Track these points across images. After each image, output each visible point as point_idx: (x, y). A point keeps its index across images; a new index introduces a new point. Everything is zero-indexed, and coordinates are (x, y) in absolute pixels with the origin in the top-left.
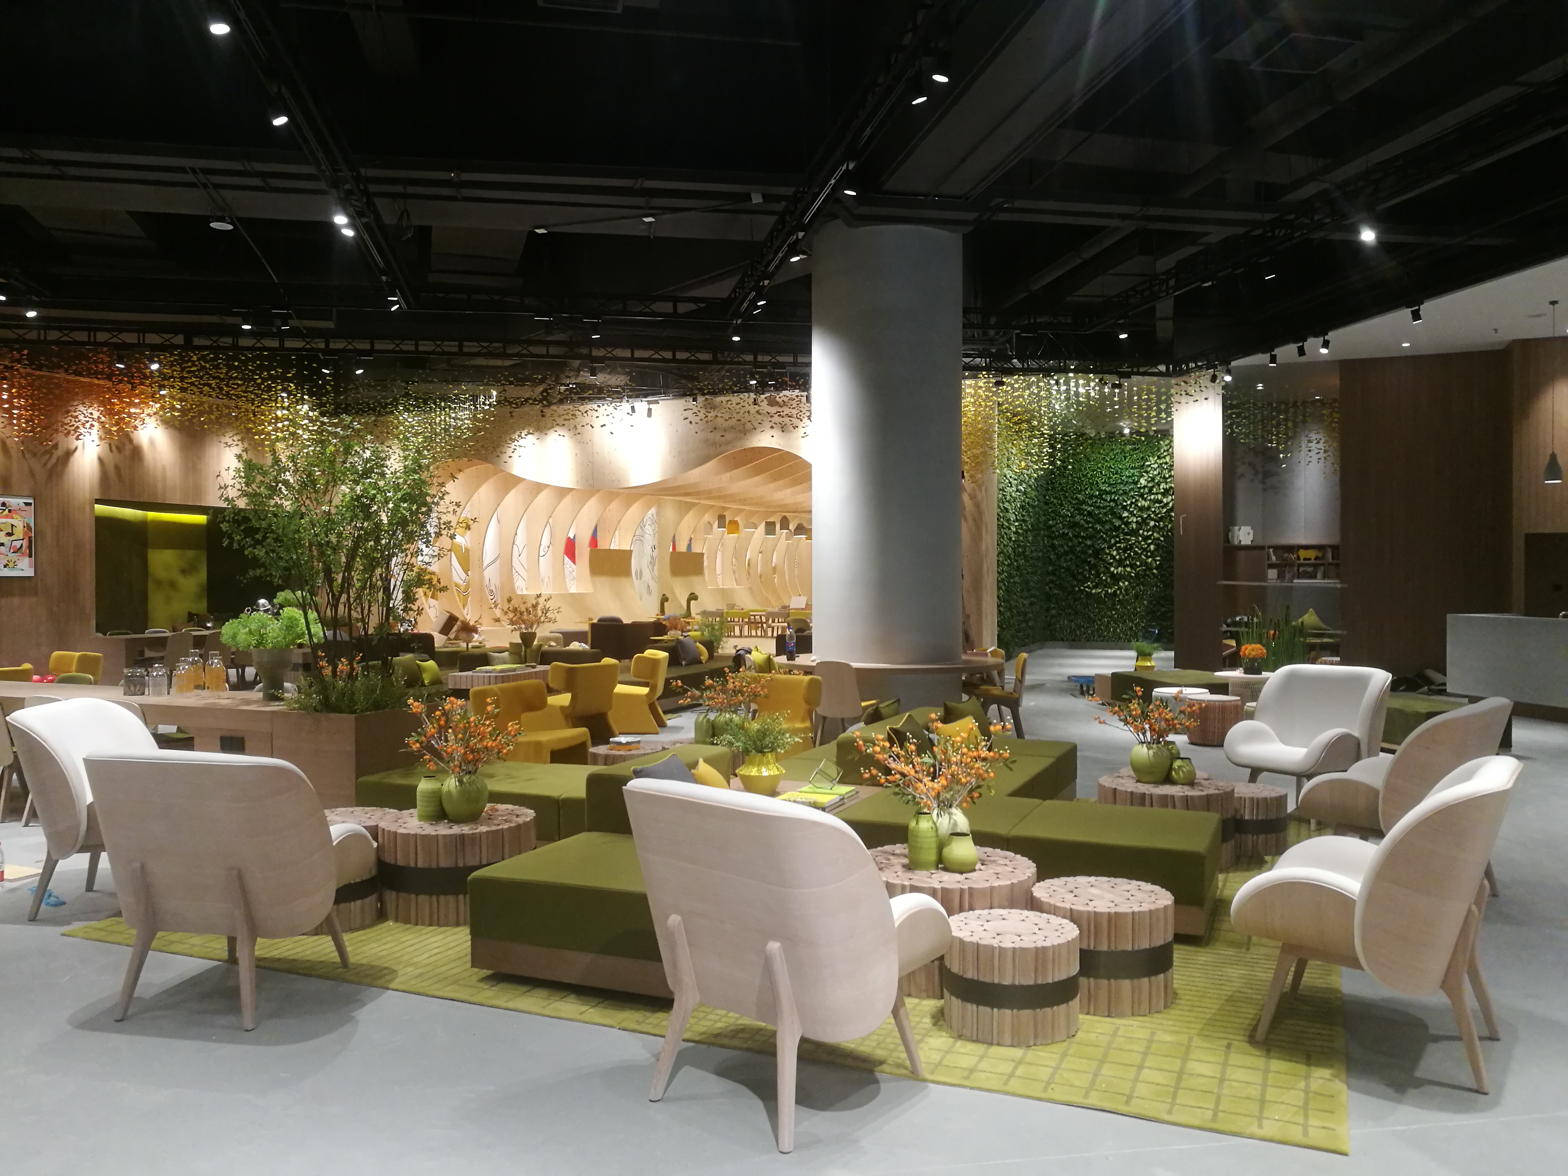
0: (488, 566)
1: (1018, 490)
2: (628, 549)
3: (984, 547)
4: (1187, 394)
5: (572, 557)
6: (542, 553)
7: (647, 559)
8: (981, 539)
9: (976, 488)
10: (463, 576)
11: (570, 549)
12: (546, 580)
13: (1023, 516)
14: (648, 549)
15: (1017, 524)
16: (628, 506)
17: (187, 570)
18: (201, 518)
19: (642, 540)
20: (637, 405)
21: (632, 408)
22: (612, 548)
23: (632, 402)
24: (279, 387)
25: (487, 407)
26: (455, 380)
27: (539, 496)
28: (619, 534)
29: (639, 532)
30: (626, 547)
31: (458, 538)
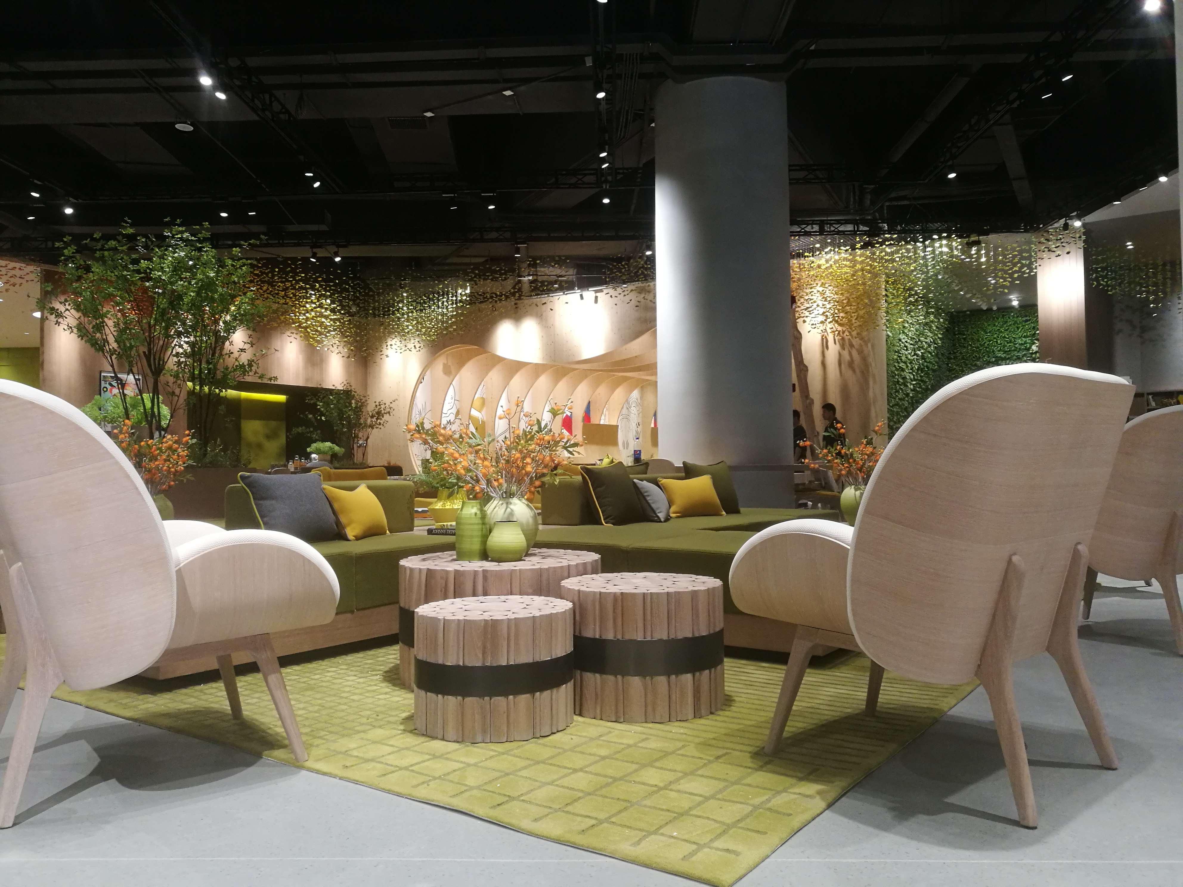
1: (915, 354)
3: (871, 394)
4: (1049, 251)
5: (570, 430)
7: (633, 432)
8: (868, 389)
9: (863, 344)
11: (568, 424)
13: (921, 376)
14: (634, 425)
15: (914, 382)
16: (613, 389)
17: (271, 436)
18: (281, 398)
19: (627, 418)
20: (585, 294)
21: (581, 296)
22: (602, 423)
23: (582, 291)
24: (308, 286)
25: (464, 298)
26: (440, 276)
27: (538, 381)
28: (607, 413)
29: (624, 411)
30: (614, 423)
31: (474, 413)
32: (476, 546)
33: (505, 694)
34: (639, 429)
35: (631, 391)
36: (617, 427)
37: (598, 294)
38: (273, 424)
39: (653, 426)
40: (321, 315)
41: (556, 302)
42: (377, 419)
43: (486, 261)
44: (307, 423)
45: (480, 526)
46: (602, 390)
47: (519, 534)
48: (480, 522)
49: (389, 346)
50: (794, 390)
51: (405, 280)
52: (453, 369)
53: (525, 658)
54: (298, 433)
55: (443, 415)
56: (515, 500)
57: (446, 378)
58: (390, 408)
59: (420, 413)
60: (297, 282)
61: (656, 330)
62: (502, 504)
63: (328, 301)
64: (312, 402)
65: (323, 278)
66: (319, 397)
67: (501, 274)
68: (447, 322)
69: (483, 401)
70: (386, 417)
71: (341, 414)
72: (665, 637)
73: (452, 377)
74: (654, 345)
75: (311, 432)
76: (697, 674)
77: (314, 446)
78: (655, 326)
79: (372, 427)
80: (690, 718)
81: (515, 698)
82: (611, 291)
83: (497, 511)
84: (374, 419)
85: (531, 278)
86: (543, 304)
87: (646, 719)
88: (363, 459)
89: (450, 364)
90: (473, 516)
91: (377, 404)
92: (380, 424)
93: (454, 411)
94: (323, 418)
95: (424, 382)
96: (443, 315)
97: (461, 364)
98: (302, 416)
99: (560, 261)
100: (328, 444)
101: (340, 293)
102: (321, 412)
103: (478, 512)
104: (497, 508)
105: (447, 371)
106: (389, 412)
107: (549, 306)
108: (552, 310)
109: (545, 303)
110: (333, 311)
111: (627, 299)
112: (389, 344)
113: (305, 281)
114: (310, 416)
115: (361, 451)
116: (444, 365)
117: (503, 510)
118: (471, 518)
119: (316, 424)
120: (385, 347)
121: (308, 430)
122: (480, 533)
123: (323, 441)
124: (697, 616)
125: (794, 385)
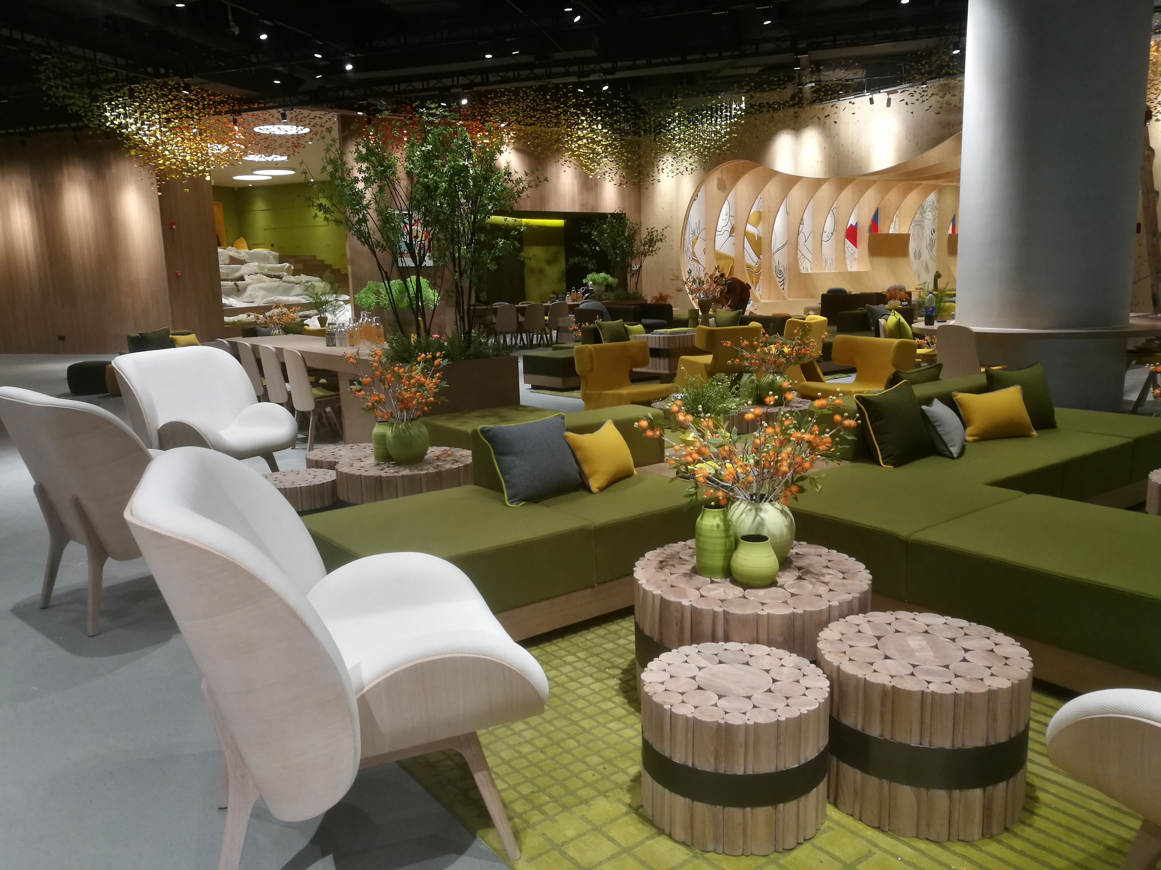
0: (777, 251)
2: (907, 233)
5: (854, 242)
6: (825, 238)
7: (926, 241)
10: (756, 259)
11: (852, 234)
12: (829, 261)
14: (928, 232)
16: (905, 194)
17: (552, 261)
18: (559, 223)
19: (920, 224)
20: (876, 97)
21: (872, 101)
22: (891, 232)
23: (872, 94)
24: (579, 112)
25: (739, 113)
26: (713, 92)
27: (820, 190)
28: (897, 220)
29: (918, 217)
30: (904, 231)
31: (750, 228)
32: (717, 561)
33: (742, 804)
34: (934, 236)
35: (927, 195)
36: (908, 236)
37: (890, 96)
38: (553, 249)
39: (950, 232)
40: (593, 141)
41: (842, 113)
42: (649, 247)
43: (762, 71)
44: (583, 253)
45: (723, 540)
46: (893, 195)
47: (769, 556)
48: (723, 535)
49: (660, 171)
50: (1138, 231)
51: (676, 98)
52: (728, 184)
53: (766, 767)
54: (575, 263)
55: (717, 233)
56: (766, 506)
57: (720, 193)
58: (662, 235)
59: (694, 233)
60: (569, 107)
61: (961, 136)
62: (751, 510)
63: (600, 127)
64: (587, 231)
65: (594, 101)
66: (593, 226)
67: (779, 84)
68: (719, 140)
69: (760, 215)
70: (658, 244)
71: (614, 243)
72: (948, 745)
73: (726, 192)
74: (958, 151)
75: (586, 262)
76: (990, 788)
77: (590, 276)
78: (961, 130)
79: (645, 254)
80: (976, 838)
81: (752, 810)
82: (905, 96)
83: (744, 519)
84: (647, 247)
85: (813, 84)
86: (826, 117)
87: (917, 833)
88: (636, 289)
89: (725, 177)
90: (715, 528)
91: (649, 230)
92: (652, 251)
93: (729, 228)
94: (597, 248)
95: (698, 199)
96: (716, 132)
97: (736, 178)
98: (577, 246)
99: (846, 64)
100: (603, 275)
101: (611, 116)
102: (596, 241)
103: (721, 524)
104: (744, 515)
105: (723, 187)
106: (661, 240)
107: (833, 117)
108: (835, 122)
109: (828, 115)
110: (605, 136)
111: (926, 105)
112: (660, 168)
113: (575, 106)
114: (586, 246)
115: (634, 279)
116: (718, 179)
117: (752, 518)
118: (712, 530)
119: (591, 254)
120: (656, 170)
121: (584, 260)
122: (723, 548)
123: (598, 271)
124: (995, 720)
125: (1139, 225)
